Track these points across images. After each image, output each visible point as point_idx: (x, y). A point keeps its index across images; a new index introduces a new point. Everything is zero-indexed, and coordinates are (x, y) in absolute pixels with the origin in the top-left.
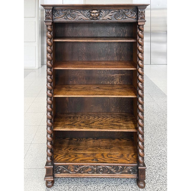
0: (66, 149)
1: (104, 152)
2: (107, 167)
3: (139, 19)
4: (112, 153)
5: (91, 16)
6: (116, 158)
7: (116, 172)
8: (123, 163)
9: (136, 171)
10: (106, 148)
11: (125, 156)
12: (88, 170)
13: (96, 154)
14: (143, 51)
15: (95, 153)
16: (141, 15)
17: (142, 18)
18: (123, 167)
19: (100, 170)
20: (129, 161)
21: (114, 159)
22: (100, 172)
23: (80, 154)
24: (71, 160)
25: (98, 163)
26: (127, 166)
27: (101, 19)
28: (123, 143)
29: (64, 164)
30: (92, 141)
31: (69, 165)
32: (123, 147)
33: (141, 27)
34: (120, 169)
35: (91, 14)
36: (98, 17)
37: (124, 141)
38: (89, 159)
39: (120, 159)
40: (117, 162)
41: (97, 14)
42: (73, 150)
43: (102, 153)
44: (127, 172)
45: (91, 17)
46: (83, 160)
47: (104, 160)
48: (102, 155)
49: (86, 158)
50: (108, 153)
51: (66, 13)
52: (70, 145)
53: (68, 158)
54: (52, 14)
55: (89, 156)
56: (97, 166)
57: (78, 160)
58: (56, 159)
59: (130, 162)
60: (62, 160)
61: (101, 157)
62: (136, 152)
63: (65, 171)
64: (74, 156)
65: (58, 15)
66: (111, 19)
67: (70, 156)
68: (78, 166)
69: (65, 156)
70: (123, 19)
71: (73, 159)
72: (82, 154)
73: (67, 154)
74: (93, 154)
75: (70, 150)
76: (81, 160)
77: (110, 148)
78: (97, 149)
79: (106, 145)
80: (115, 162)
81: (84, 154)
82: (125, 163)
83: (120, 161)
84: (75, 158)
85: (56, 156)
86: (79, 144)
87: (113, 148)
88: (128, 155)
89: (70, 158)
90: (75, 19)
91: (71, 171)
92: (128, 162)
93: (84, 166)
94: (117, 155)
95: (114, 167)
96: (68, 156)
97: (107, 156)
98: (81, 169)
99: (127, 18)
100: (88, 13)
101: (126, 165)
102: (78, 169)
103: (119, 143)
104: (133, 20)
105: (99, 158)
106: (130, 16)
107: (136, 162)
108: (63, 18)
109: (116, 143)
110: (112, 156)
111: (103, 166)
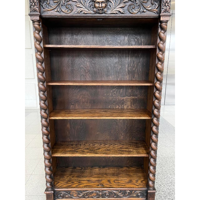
0: (69, 176)
1: (111, 179)
2: (114, 191)
3: (162, 12)
4: (120, 179)
5: (95, 7)
6: (124, 184)
7: (123, 196)
8: (131, 188)
9: (145, 194)
10: (113, 175)
11: (134, 181)
12: (93, 195)
13: (102, 180)
14: (164, 59)
15: (100, 179)
16: (165, 5)
17: (166, 11)
18: (131, 191)
19: (106, 195)
20: (138, 185)
21: (121, 184)
22: (106, 196)
23: (84, 180)
24: (74, 186)
25: (104, 188)
26: (135, 191)
27: (109, 12)
28: (132, 170)
29: (66, 189)
30: (98, 169)
31: (71, 191)
32: (131, 174)
33: (163, 24)
34: (127, 193)
35: (94, 5)
36: (105, 9)
37: (133, 169)
38: (94, 185)
39: (128, 184)
40: (124, 187)
41: (104, 5)
42: (77, 177)
43: (108, 179)
44: (135, 196)
45: (95, 9)
46: (87, 186)
47: (111, 185)
48: (109, 181)
49: (91, 184)
50: (115, 179)
51: (60, 3)
52: (73, 173)
53: (70, 185)
54: (40, 4)
55: (94, 182)
56: (103, 191)
57: (81, 186)
58: (57, 185)
59: (139, 187)
60: (63, 186)
61: (108, 183)
62: (146, 178)
63: (67, 196)
64: (77, 182)
65: (47, 6)
66: (123, 13)
67: (72, 183)
68: (81, 192)
69: (67, 182)
70: (139, 13)
71: (76, 185)
72: (86, 180)
73: (69, 181)
74: (98, 180)
75: (73, 177)
76: (85, 186)
77: (117, 175)
78: (103, 176)
79: (113, 172)
80: (122, 186)
81: (88, 181)
82: (133, 188)
83: (127, 186)
84: (78, 184)
85: (57, 183)
86: (83, 172)
87: (121, 175)
88: (137, 181)
89: (72, 185)
90: (73, 12)
91: (73, 196)
92: (137, 187)
93: (88, 191)
94: (125, 181)
95: (121, 191)
96: (70, 183)
97: (114, 182)
98: (85, 194)
99: (145, 11)
100: (91, 3)
101: (135, 189)
102: (82, 194)
103: (127, 171)
104: (154, 14)
105: (105, 183)
106: (150, 8)
107: (145, 187)
108: (56, 10)
109: (124, 171)
110: (120, 181)
111: (109, 191)
